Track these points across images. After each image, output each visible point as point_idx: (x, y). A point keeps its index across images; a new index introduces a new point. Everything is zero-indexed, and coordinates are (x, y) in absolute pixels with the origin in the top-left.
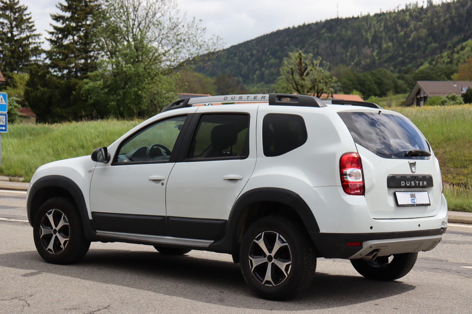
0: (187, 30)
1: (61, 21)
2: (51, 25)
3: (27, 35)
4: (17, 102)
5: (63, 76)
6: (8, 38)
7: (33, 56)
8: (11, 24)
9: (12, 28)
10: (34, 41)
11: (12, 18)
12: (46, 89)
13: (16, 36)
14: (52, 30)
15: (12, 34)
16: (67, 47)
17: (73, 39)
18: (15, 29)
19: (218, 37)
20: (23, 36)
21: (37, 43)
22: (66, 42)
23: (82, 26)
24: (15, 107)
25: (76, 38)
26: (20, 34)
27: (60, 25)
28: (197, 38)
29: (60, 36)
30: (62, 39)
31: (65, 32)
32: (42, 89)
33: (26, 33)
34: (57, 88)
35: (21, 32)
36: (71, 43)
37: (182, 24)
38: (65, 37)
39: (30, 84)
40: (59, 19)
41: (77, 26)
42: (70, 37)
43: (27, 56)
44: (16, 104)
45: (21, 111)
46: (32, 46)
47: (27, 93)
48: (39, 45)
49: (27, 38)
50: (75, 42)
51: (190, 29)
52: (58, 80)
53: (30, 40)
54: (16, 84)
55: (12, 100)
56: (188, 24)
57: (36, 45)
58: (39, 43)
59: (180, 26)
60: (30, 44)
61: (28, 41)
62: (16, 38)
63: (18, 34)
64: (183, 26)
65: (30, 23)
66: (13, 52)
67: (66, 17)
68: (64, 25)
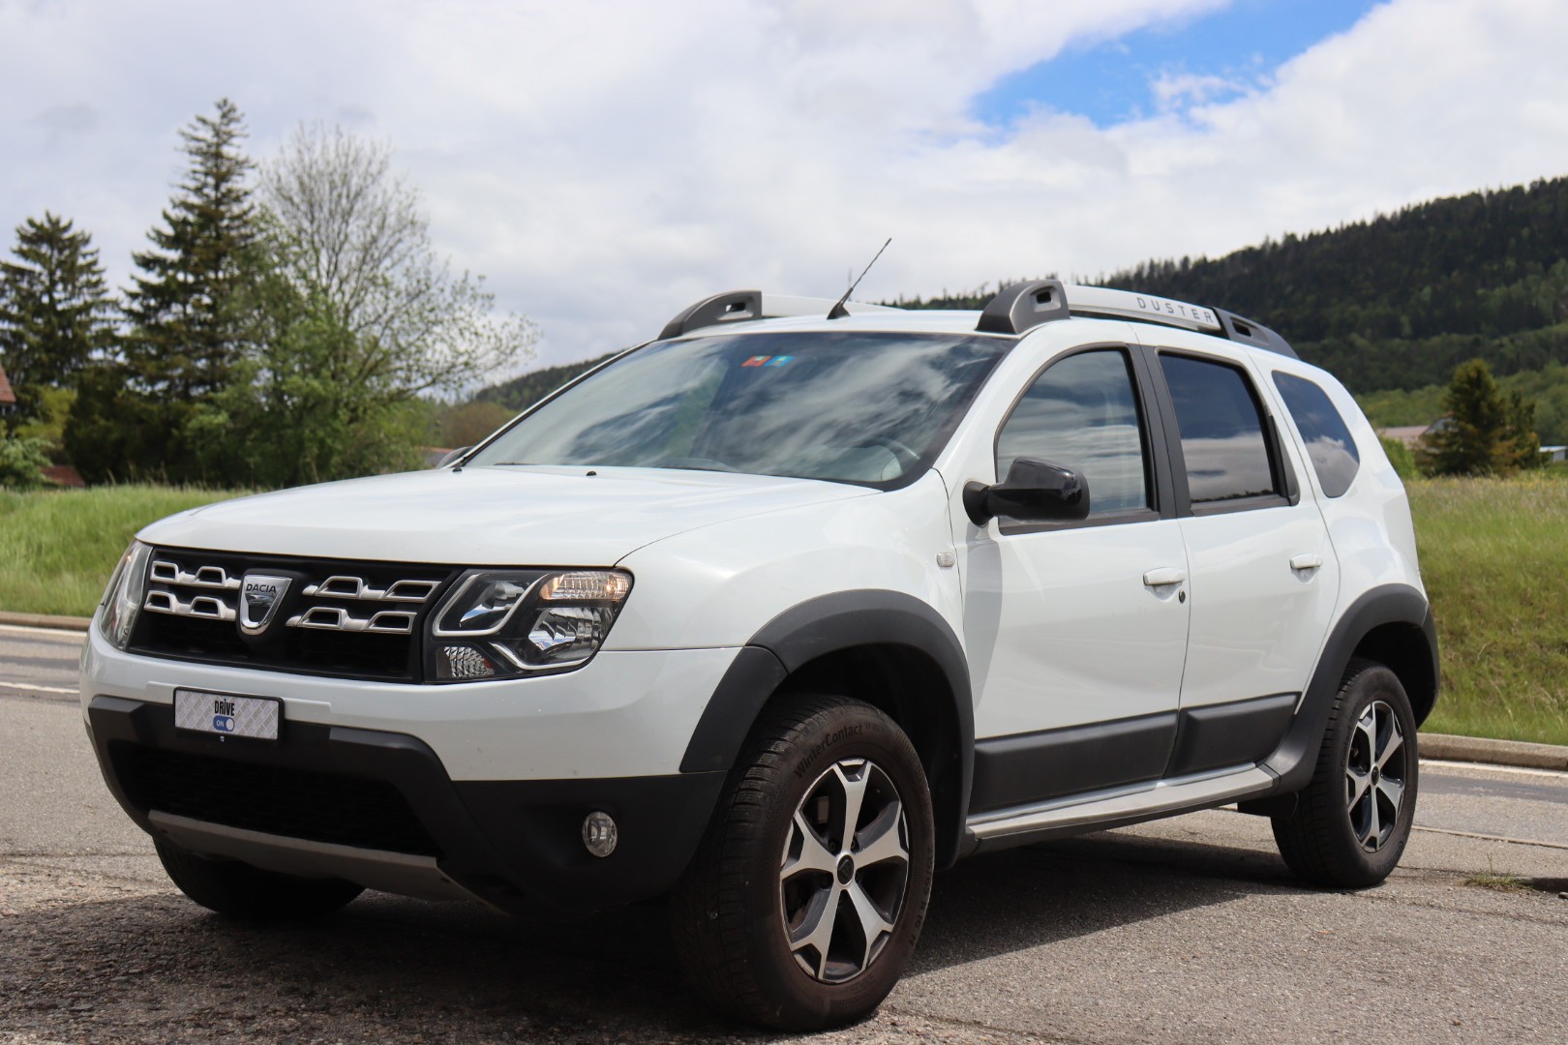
0: (450, 300)
1: (158, 270)
2: (133, 278)
3: (85, 302)
4: (47, 453)
5: (153, 396)
6: (42, 305)
7: (97, 349)
8: (51, 274)
9: (53, 283)
10: (100, 316)
11: (54, 261)
12: (110, 424)
13: (60, 301)
14: (135, 288)
15: (51, 298)
16: (168, 329)
17: (185, 313)
18: (60, 287)
19: (521, 320)
20: (77, 302)
21: (109, 321)
22: (166, 318)
23: (207, 282)
24: (36, 463)
25: (189, 310)
26: (70, 299)
27: (153, 278)
28: (474, 319)
29: (152, 302)
30: (156, 310)
31: (166, 294)
32: (102, 422)
33: (86, 297)
34: (140, 421)
35: (72, 295)
36: (179, 321)
37: (440, 284)
38: (165, 305)
39: (79, 410)
40: (151, 265)
41: (197, 282)
42: (176, 308)
43: (81, 348)
44: (38, 456)
45: (49, 472)
46: (95, 328)
47: (69, 432)
48: (113, 326)
49: (86, 308)
50: (189, 321)
51: (458, 298)
52: (143, 405)
53: (94, 313)
54: (48, 413)
55: (30, 446)
56: (453, 287)
57: (105, 326)
58: (115, 322)
59: (434, 290)
60: (95, 320)
61: (88, 314)
62: (60, 307)
63: (66, 299)
64: (442, 290)
65: (94, 273)
66: (48, 336)
67: (169, 261)
68: (163, 279)
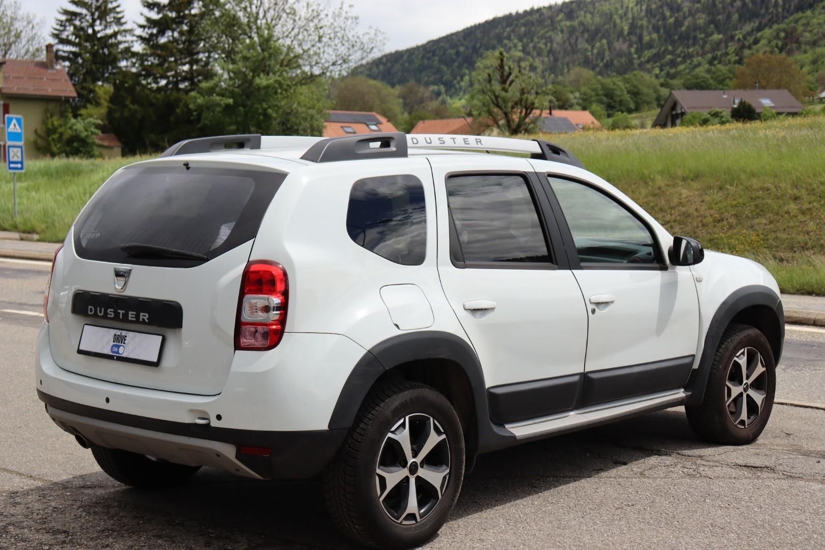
0: (332, 21)
1: (156, 9)
2: (142, 14)
3: (114, 31)
4: (97, 126)
5: (159, 89)
6: (88, 35)
7: (123, 60)
8: (93, 14)
9: (94, 20)
10: (124, 39)
11: (93, 6)
12: (136, 107)
13: (99, 32)
14: (143, 22)
15: (94, 30)
16: (164, 47)
17: (173, 36)
18: (98, 22)
19: (376, 30)
20: (109, 31)
21: (128, 42)
22: (163, 40)
23: (184, 17)
24: (93, 133)
25: (176, 34)
26: (105, 30)
27: (154, 15)
28: (347, 32)
29: (155, 31)
30: (157, 35)
31: (162, 26)
32: (132, 106)
33: (115, 28)
34: (151, 104)
35: (106, 27)
36: (169, 41)
37: (325, 12)
38: (162, 32)
39: (115, 99)
40: (152, 7)
41: (178, 17)
42: (169, 33)
43: (113, 60)
44: (93, 129)
45: (100, 139)
46: (122, 46)
47: (110, 113)
48: (131, 45)
49: (115, 34)
50: (175, 40)
51: (337, 19)
52: (153, 95)
53: (119, 38)
54: (99, 100)
55: (88, 123)
56: (334, 13)
57: (126, 45)
58: (132, 42)
59: (322, 15)
60: (120, 43)
61: (116, 38)
62: (99, 35)
63: (102, 30)
64: (327, 15)
65: (118, 13)
66: (95, 54)
67: (162, 4)
68: (160, 16)
